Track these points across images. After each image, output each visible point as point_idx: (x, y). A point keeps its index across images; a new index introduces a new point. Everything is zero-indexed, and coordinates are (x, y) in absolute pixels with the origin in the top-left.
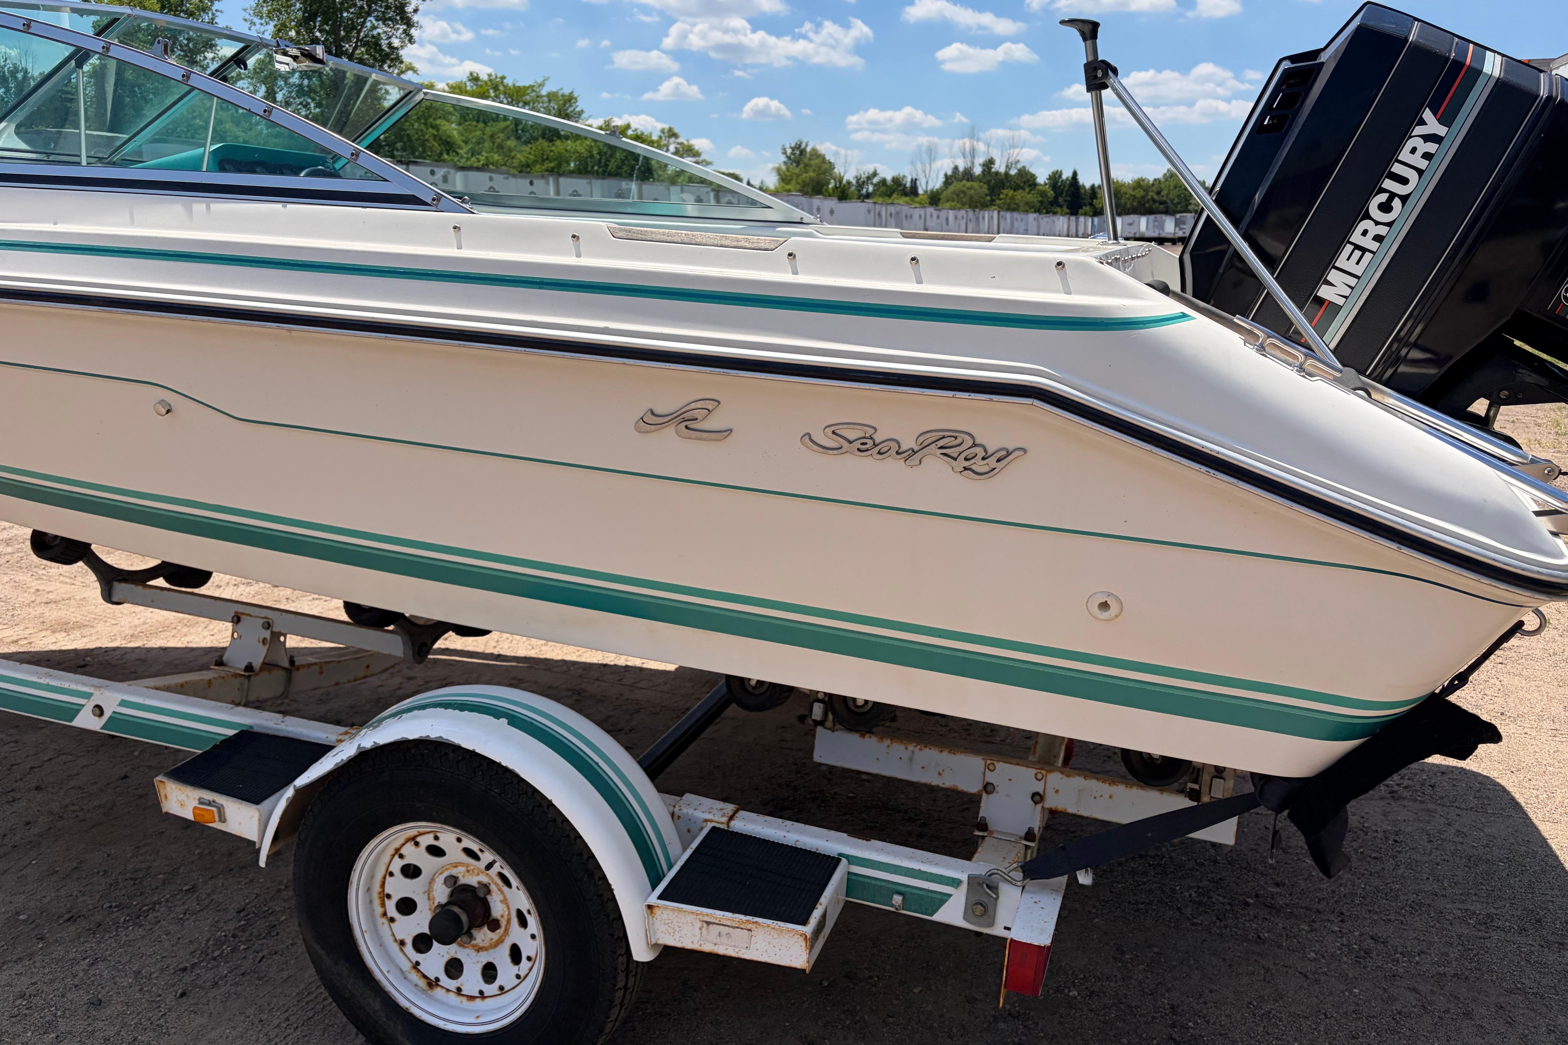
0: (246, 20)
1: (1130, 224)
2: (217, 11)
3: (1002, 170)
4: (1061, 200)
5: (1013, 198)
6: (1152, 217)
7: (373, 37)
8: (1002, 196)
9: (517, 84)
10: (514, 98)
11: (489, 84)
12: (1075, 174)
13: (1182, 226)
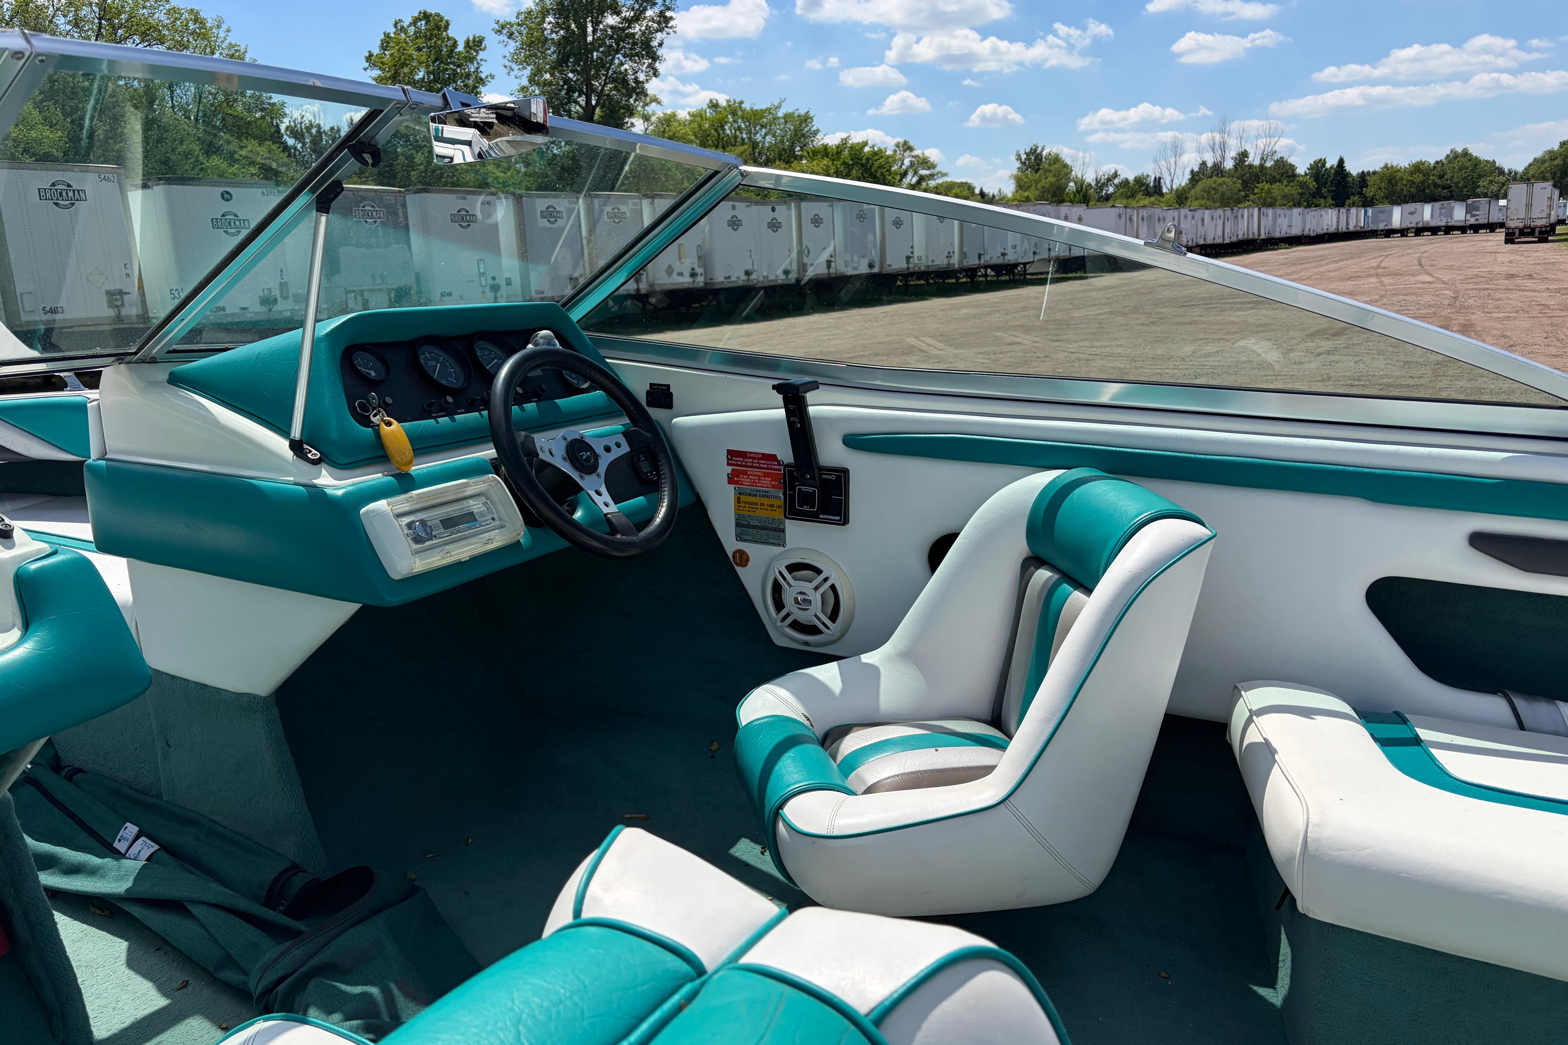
0: (505, 67)
1: (1411, 213)
2: (481, 60)
3: (1257, 162)
4: (1324, 190)
5: (1269, 192)
6: (1438, 205)
7: (621, 73)
8: (1256, 191)
9: (755, 108)
10: (752, 121)
11: (728, 109)
12: (1341, 161)
13: (1474, 212)
